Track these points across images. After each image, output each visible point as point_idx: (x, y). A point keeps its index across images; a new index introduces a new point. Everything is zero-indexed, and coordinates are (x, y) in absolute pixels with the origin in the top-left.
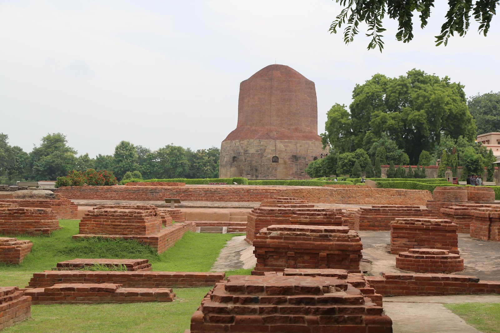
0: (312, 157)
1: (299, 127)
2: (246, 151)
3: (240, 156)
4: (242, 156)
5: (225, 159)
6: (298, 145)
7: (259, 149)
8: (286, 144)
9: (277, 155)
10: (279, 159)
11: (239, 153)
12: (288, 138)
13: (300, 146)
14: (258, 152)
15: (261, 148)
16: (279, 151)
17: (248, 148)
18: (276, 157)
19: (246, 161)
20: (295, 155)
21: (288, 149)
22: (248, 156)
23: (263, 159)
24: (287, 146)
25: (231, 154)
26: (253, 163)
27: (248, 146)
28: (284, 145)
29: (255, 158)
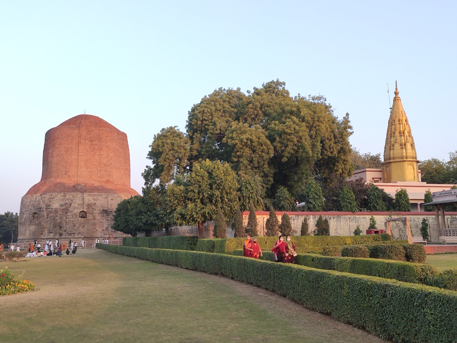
1: (110, 179)
2: (48, 206)
4: (43, 211)
5: (24, 216)
6: (109, 198)
7: (63, 203)
8: (96, 198)
9: (85, 210)
10: (88, 214)
11: (41, 208)
12: (98, 190)
13: (112, 199)
14: (62, 207)
15: (67, 202)
16: (87, 205)
17: (51, 203)
18: (83, 211)
19: (49, 217)
20: (105, 209)
21: (98, 203)
22: (50, 211)
23: (69, 214)
24: (96, 200)
25: (31, 209)
26: (57, 220)
27: (51, 200)
28: (93, 198)
29: (59, 213)
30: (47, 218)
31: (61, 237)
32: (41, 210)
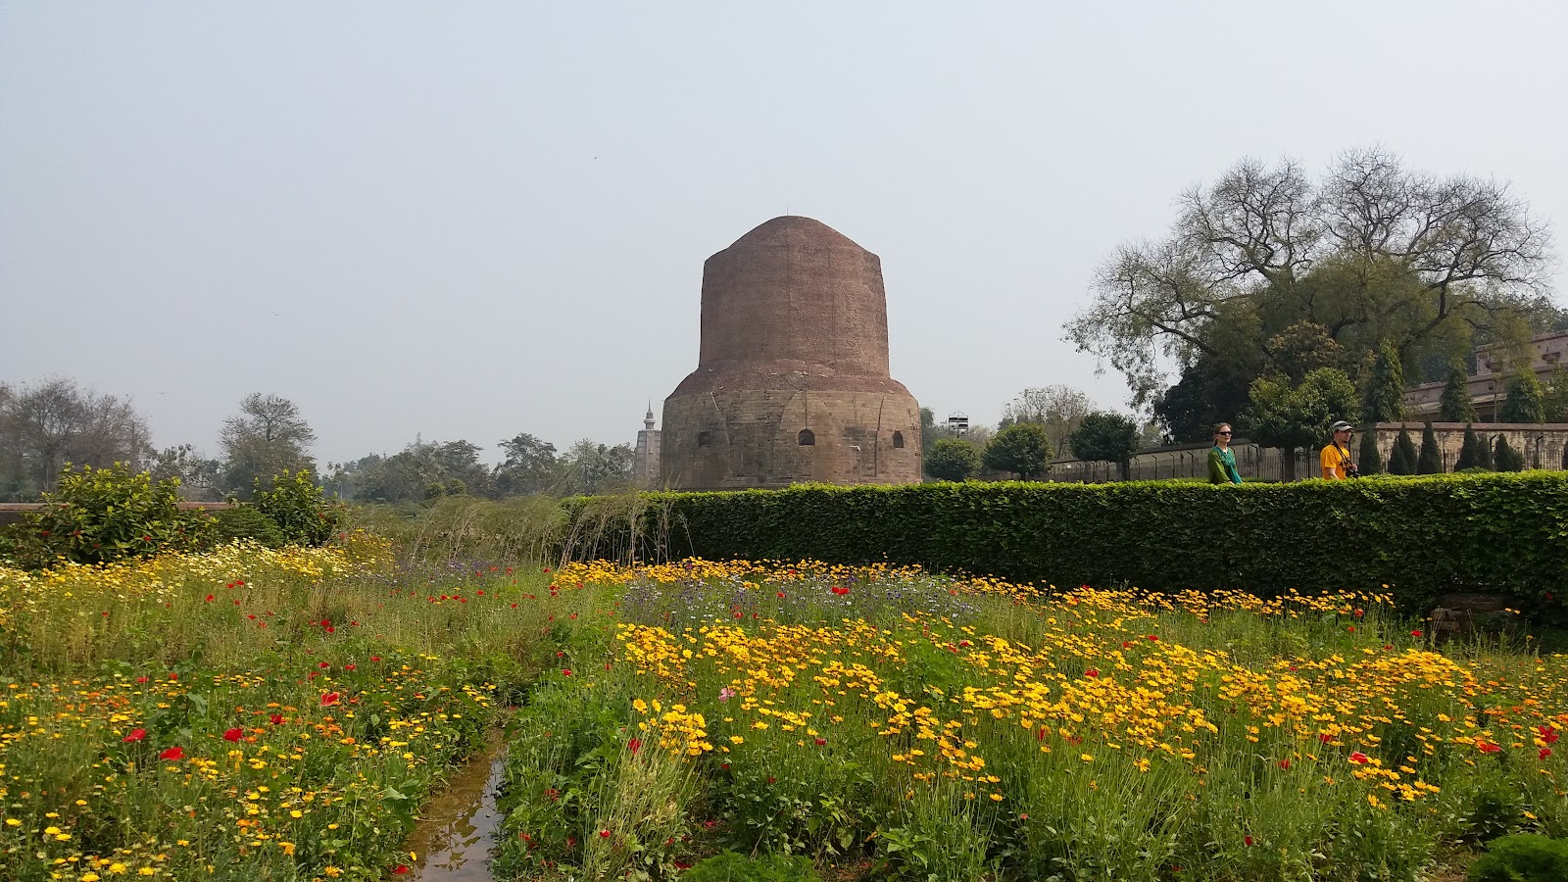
0: (890, 430)
1: (854, 360)
2: (731, 419)
3: (718, 429)
4: (722, 430)
5: (678, 440)
6: (859, 402)
7: (765, 412)
8: (831, 401)
9: (809, 428)
10: (816, 437)
11: (717, 424)
12: (833, 385)
13: (863, 405)
14: (763, 421)
15: (771, 410)
16: (813, 417)
17: (738, 412)
18: (806, 431)
19: (734, 442)
20: (850, 425)
21: (836, 412)
22: (737, 430)
23: (777, 436)
24: (833, 405)
25: (695, 425)
26: (752, 449)
27: (738, 405)
28: (826, 401)
29: (757, 434)
30: (732, 444)
31: (764, 485)
32: (717, 426)
